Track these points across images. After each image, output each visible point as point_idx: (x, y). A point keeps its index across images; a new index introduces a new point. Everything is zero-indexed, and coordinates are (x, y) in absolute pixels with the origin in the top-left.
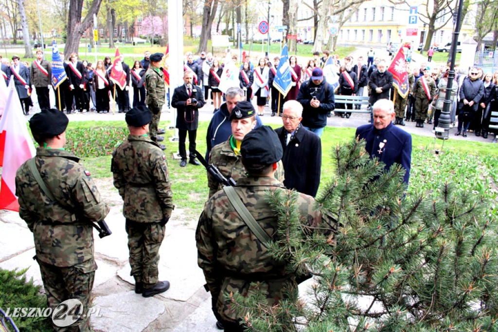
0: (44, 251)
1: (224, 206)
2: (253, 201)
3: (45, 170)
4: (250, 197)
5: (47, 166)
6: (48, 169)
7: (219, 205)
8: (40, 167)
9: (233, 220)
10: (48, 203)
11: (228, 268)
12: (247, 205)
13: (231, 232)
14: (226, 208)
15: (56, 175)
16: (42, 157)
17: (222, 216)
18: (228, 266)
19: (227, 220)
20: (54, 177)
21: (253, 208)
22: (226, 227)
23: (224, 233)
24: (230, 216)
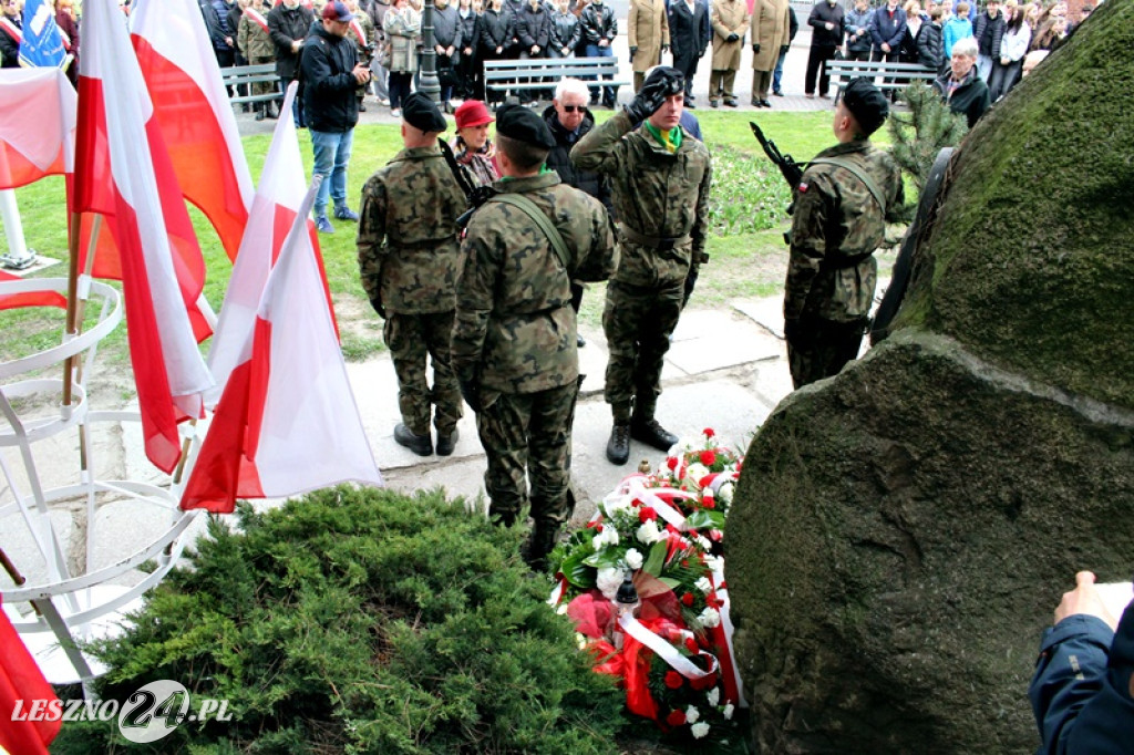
0: (543, 368)
1: (846, 178)
2: (871, 165)
3: (563, 210)
4: (866, 161)
5: (562, 202)
6: (566, 206)
7: (840, 178)
8: (553, 208)
9: (860, 192)
10: (561, 270)
11: (851, 254)
12: (868, 170)
13: (860, 205)
14: (850, 181)
15: (584, 212)
16: (547, 189)
17: (849, 190)
18: (853, 250)
19: (856, 193)
20: (581, 216)
21: (873, 173)
22: (858, 201)
23: (856, 208)
24: (857, 188)
